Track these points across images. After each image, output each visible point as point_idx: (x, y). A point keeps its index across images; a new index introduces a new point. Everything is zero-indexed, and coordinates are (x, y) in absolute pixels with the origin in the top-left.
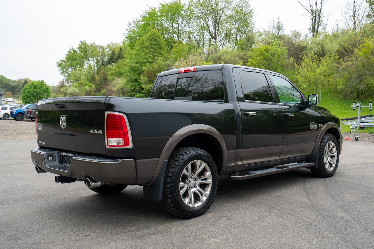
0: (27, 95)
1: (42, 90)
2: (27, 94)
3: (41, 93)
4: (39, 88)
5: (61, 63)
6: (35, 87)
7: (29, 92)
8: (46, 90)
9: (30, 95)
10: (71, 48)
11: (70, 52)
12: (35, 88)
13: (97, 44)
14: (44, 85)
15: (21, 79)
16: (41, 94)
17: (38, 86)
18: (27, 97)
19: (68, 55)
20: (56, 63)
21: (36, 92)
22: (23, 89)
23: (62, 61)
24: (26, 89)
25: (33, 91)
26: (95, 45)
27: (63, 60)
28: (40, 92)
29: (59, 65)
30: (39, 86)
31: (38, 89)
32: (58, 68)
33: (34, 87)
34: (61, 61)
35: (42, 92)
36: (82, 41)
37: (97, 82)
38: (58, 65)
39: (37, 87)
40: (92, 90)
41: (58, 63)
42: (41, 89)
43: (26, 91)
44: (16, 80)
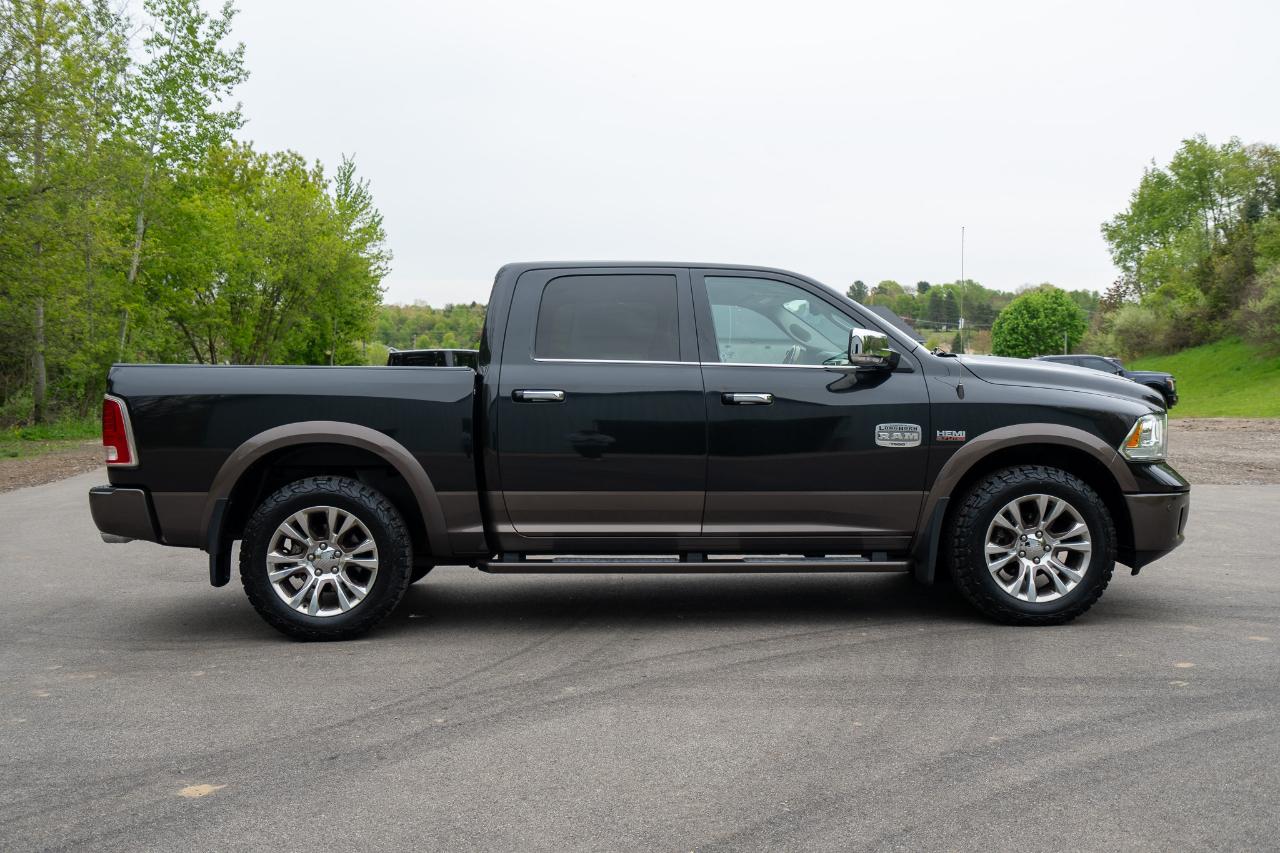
0: (1007, 341)
1: (1054, 322)
2: (1008, 338)
3: (1051, 331)
4: (1046, 317)
5: (1118, 226)
6: (1034, 315)
7: (1013, 329)
8: (1067, 320)
9: (1016, 340)
10: (1150, 171)
11: (1146, 184)
12: (1033, 317)
13: (1246, 142)
14: (1061, 305)
15: (1029, 287)
16: (1051, 335)
17: (1041, 310)
18: (1009, 347)
19: (1141, 195)
20: (1099, 228)
21: (1035, 330)
22: (997, 321)
23: (1121, 217)
24: (1005, 320)
25: (1026, 326)
26: (1237, 150)
27: (1126, 213)
28: (1048, 328)
29: (1112, 233)
30: (1047, 309)
31: (1042, 321)
32: (1106, 245)
33: (1029, 312)
34: (1117, 217)
35: (1055, 328)
36: (1190, 138)
37: (1219, 283)
38: (1105, 233)
39: (1038, 312)
40: (1194, 315)
41: (1106, 228)
42: (1053, 318)
43: (1005, 326)
44: (1014, 293)
